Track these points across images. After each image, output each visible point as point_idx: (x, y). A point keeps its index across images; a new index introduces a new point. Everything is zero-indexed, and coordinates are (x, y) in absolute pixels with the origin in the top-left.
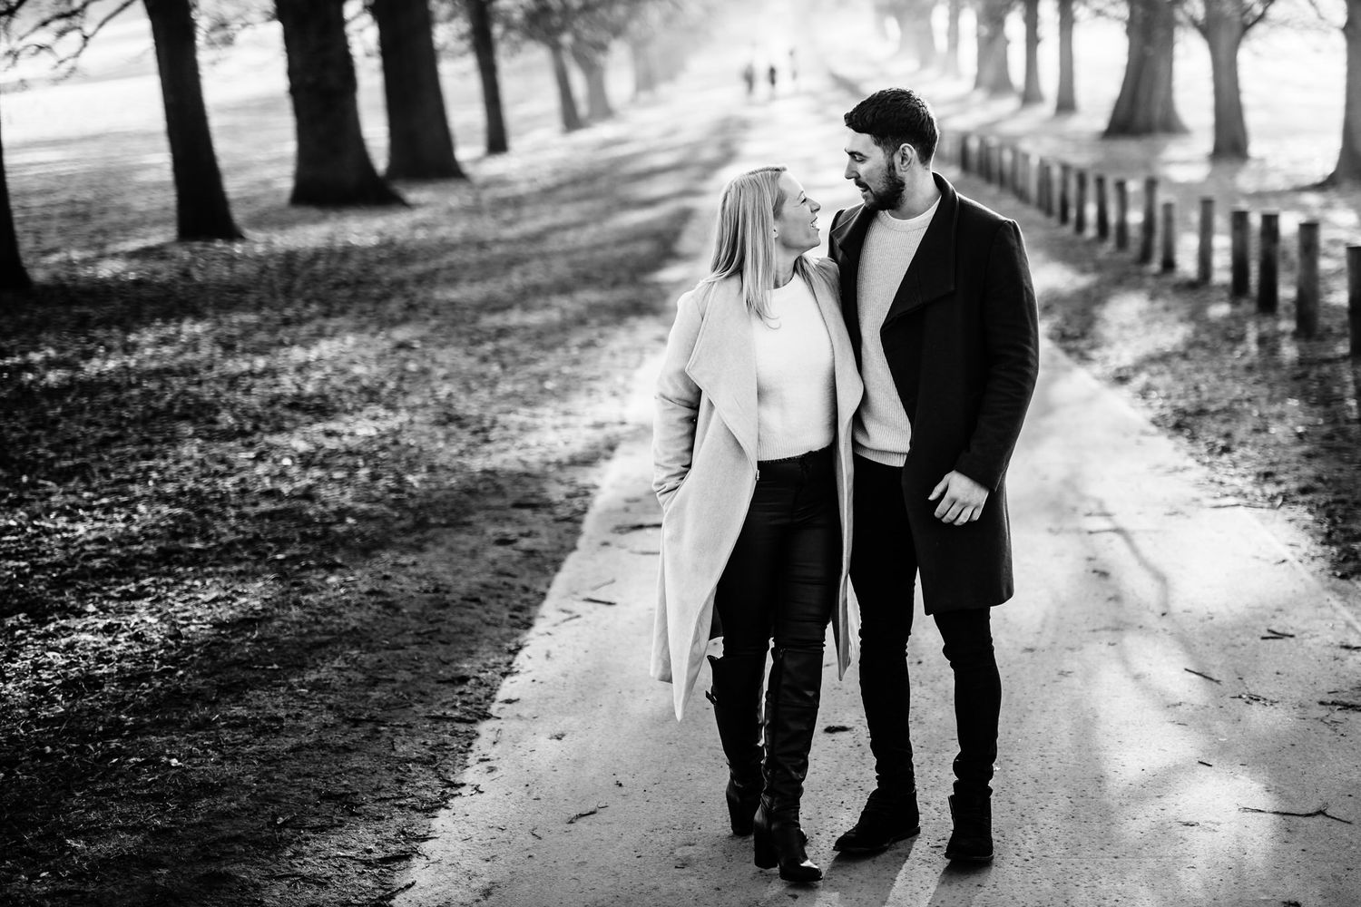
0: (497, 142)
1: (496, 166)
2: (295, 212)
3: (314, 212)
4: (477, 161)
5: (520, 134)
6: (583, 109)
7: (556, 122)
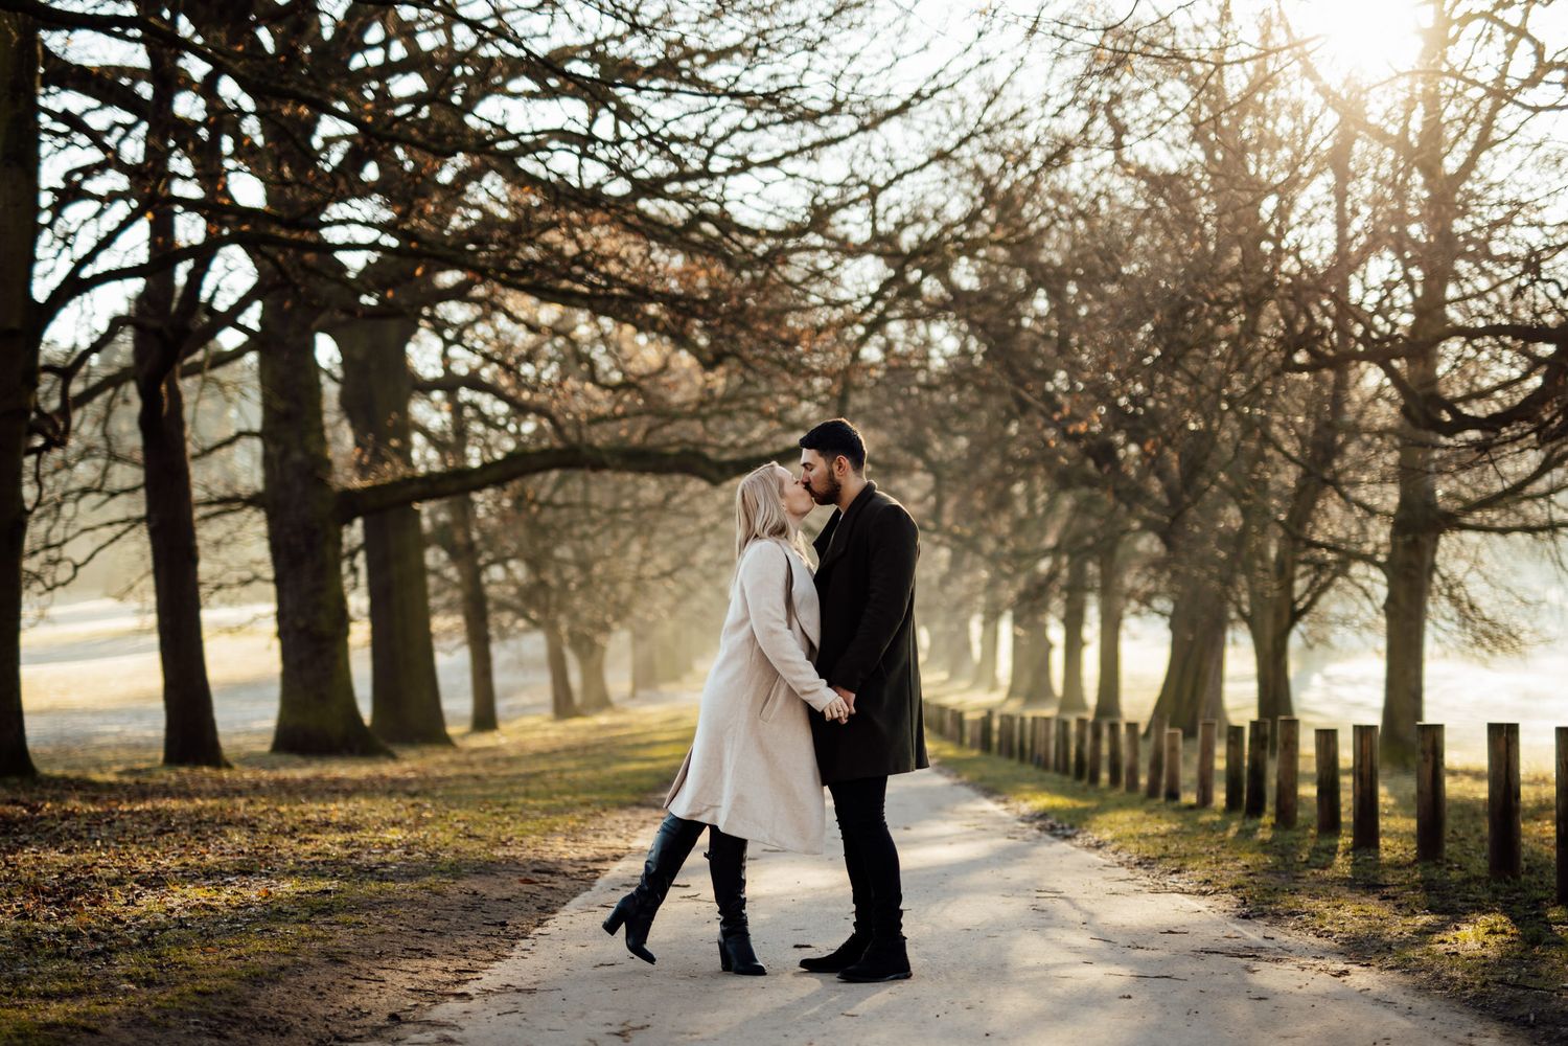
0: (485, 719)
1: (485, 740)
2: (276, 758)
3: (298, 759)
4: (464, 736)
5: (508, 721)
6: (578, 699)
7: (548, 712)
